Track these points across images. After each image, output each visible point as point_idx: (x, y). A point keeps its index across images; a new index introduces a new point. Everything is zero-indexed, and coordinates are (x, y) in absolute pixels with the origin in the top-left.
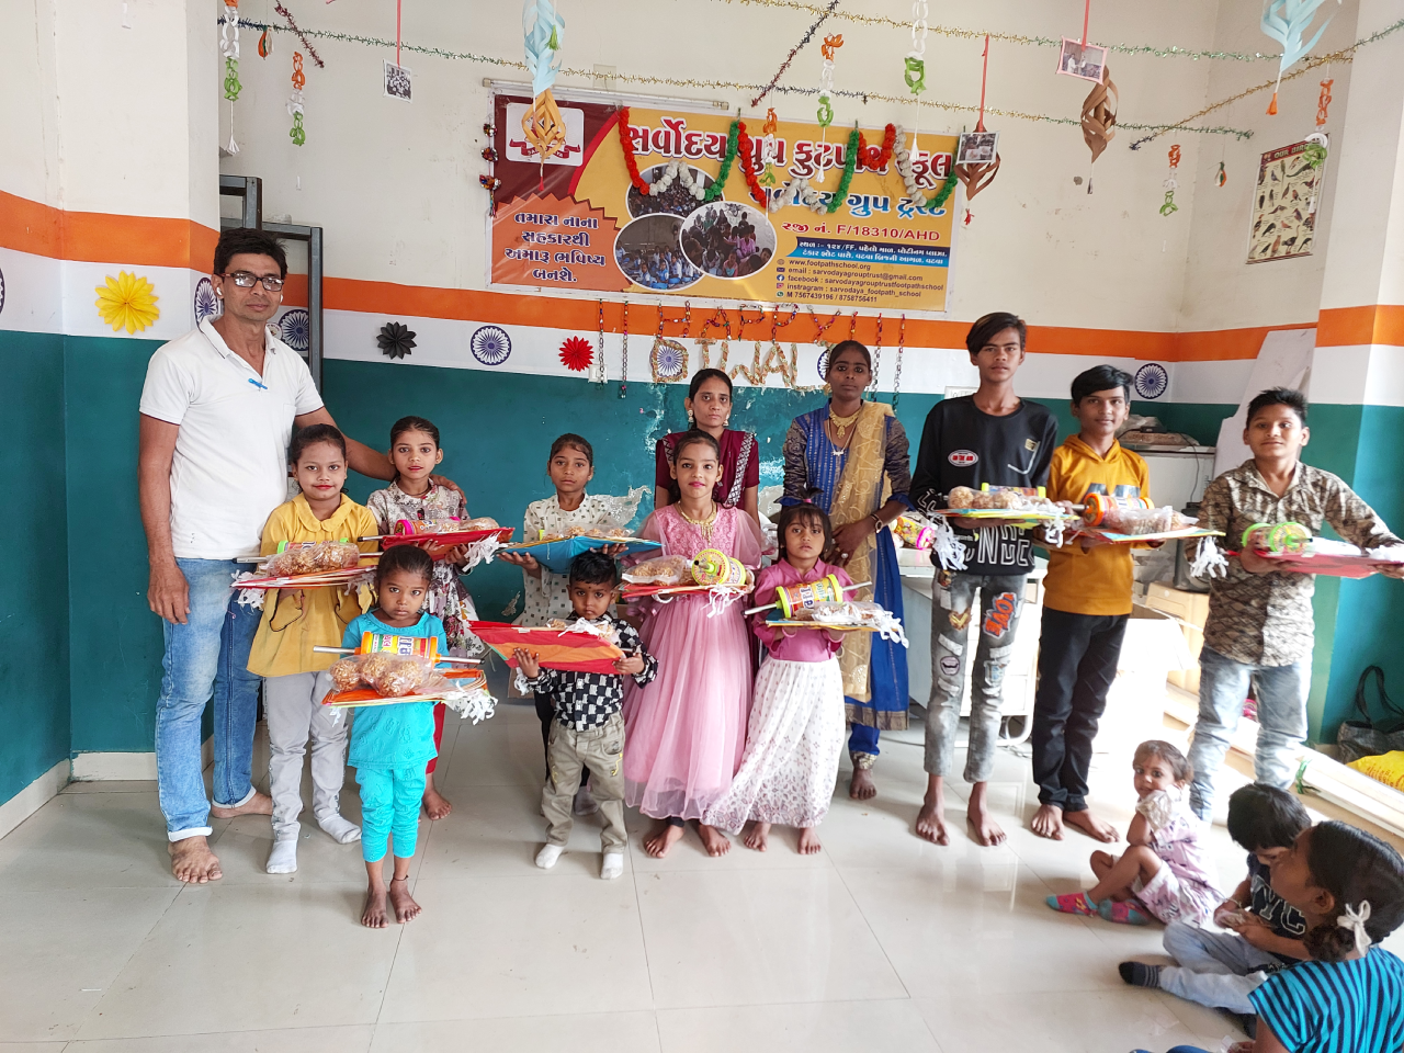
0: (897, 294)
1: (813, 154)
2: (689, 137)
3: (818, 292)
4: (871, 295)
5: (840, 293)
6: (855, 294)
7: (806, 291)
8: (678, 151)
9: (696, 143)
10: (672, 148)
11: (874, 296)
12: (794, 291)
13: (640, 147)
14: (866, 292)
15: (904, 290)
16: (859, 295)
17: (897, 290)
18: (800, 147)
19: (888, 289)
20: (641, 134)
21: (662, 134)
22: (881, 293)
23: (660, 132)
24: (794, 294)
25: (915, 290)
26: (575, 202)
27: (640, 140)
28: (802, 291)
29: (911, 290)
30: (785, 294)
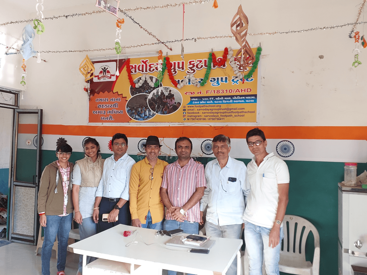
0: (233, 116)
1: (195, 65)
2: (150, 66)
3: (199, 118)
4: (222, 117)
5: (208, 117)
6: (215, 117)
7: (194, 118)
8: (146, 71)
9: (152, 67)
10: (144, 70)
11: (223, 117)
12: (190, 118)
13: (134, 71)
14: (220, 116)
15: (237, 114)
16: (217, 117)
17: (233, 114)
18: (190, 62)
19: (229, 114)
20: (134, 67)
21: (141, 66)
22: (227, 116)
23: (140, 65)
24: (190, 119)
25: (242, 114)
26: (114, 93)
27: (134, 69)
28: (193, 118)
29: (239, 114)
30: (187, 119)
